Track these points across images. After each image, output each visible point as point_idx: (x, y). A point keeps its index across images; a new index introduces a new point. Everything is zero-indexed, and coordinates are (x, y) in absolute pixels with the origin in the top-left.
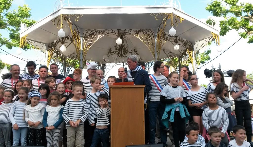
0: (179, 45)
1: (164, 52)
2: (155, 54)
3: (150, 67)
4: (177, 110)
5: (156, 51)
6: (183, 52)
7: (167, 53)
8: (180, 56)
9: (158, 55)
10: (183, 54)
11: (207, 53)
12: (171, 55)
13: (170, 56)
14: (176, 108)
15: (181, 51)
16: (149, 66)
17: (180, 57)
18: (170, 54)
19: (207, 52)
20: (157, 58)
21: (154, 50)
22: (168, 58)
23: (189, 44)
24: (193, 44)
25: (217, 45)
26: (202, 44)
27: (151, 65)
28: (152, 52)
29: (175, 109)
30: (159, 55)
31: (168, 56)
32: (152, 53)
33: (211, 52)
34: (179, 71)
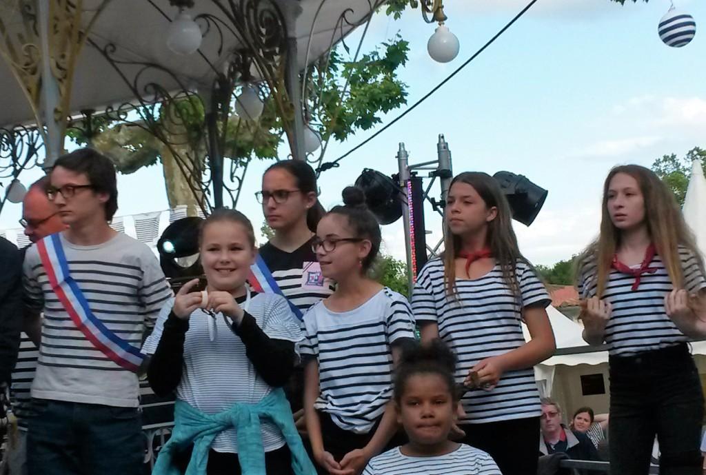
0: (204, 16)
1: (111, 61)
2: (40, 84)
3: (21, 161)
4: (225, 446)
5: (47, 63)
6: (232, 64)
7: (130, 72)
8: (217, 86)
9: (63, 90)
10: (232, 75)
11: (382, 63)
12: (159, 83)
13: (150, 89)
14: (218, 433)
15: (213, 57)
16: (15, 159)
17: (214, 91)
18: (152, 75)
19: (382, 54)
20: (56, 111)
21: (30, 56)
22: (137, 103)
23: (267, 15)
24: (289, 17)
25: (428, 22)
26: (343, 15)
27: (26, 148)
28: (18, 71)
29: (210, 438)
30: (68, 90)
31: (140, 90)
32: (22, 75)
33: (408, 54)
34: (211, 188)
